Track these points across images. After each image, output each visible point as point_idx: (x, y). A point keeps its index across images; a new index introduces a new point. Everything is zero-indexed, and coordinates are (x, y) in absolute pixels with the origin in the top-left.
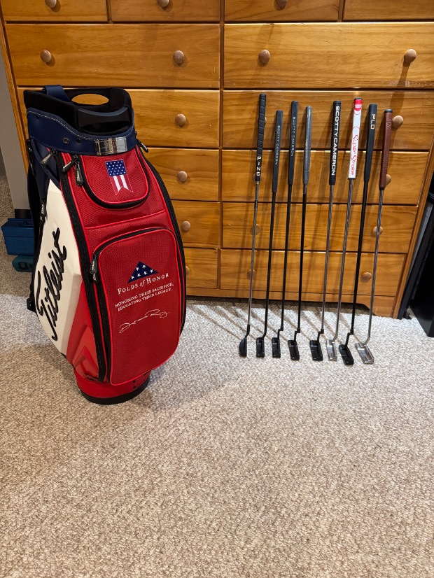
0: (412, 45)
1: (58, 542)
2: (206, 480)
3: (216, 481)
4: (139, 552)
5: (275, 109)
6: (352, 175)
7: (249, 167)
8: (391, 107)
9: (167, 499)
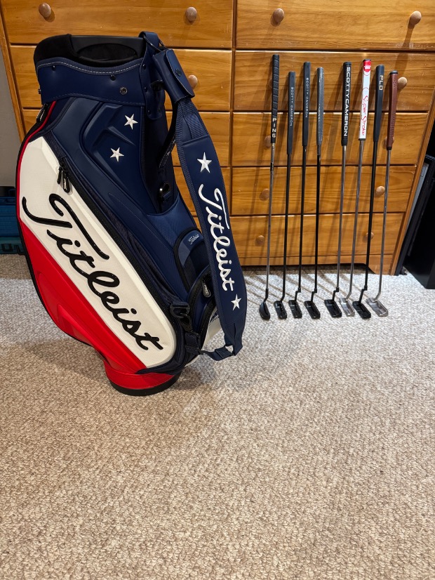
0: (416, 7)
1: (146, 507)
2: (270, 432)
3: (281, 432)
4: (231, 504)
5: (288, 70)
6: (363, 136)
7: (259, 130)
8: (396, 68)
9: (240, 454)
